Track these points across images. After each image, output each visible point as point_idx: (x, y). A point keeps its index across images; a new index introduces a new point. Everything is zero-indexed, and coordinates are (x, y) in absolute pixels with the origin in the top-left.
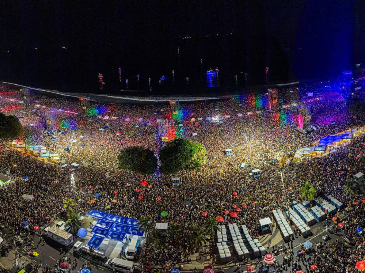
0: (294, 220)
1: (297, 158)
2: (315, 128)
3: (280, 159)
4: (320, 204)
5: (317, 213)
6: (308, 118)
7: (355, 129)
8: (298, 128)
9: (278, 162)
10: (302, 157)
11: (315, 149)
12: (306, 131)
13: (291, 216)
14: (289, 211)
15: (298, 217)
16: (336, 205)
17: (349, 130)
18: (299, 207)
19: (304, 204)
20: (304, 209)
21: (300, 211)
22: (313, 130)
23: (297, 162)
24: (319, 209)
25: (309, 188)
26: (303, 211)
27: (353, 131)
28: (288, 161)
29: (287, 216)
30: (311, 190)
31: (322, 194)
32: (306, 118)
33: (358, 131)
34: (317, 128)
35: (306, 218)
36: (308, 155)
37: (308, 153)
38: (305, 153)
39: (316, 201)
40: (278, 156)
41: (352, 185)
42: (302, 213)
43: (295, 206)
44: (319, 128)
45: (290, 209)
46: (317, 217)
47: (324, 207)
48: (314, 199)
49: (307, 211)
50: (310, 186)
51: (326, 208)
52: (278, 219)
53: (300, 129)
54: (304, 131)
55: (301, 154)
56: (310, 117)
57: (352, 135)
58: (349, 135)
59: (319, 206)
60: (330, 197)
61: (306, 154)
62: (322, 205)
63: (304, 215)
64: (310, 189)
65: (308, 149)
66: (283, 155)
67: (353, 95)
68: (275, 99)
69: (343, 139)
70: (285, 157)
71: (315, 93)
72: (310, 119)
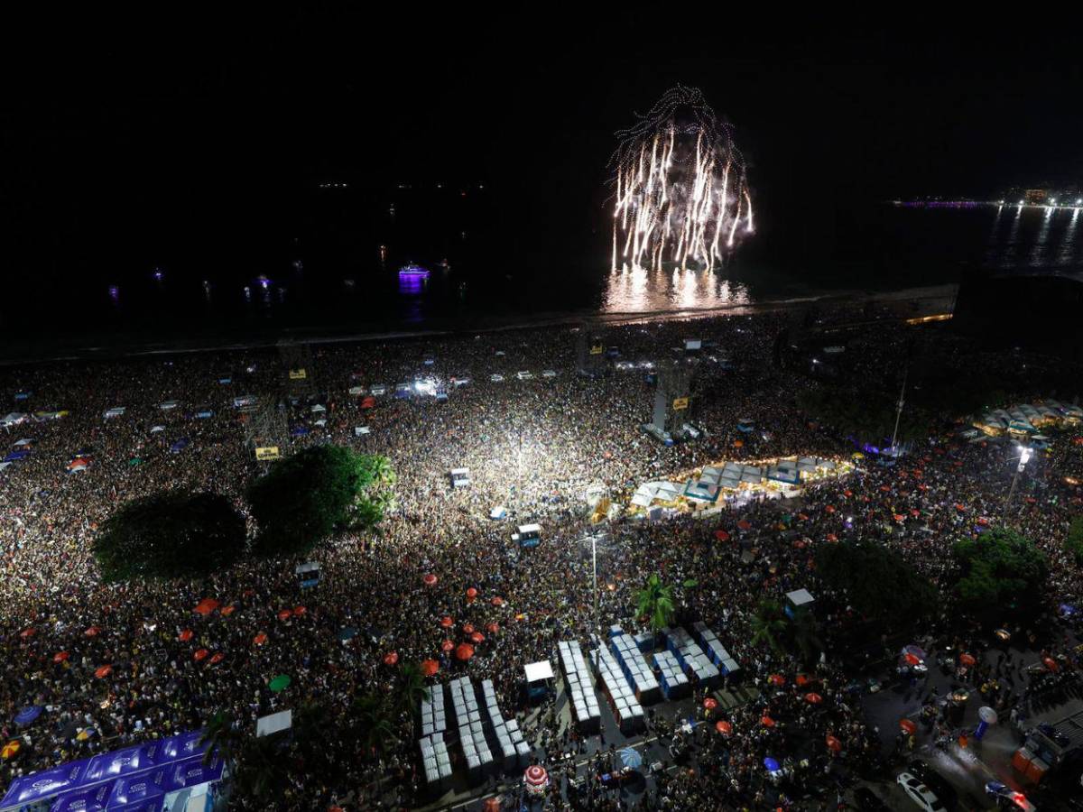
0: (607, 677)
1: (639, 506)
2: (694, 433)
3: (593, 502)
4: (680, 650)
5: (667, 673)
6: (681, 403)
7: (810, 459)
8: (650, 427)
9: (588, 508)
10: (652, 504)
11: (688, 491)
12: (672, 436)
13: (602, 666)
14: (599, 651)
15: (619, 673)
16: (721, 667)
17: (789, 458)
18: (625, 643)
19: (639, 638)
20: (637, 652)
21: (625, 655)
22: (689, 438)
23: (636, 517)
24: (674, 662)
25: (658, 595)
26: (633, 658)
27: (804, 464)
28: (613, 511)
29: (591, 662)
30: (661, 601)
31: (686, 623)
32: (676, 402)
33: (817, 468)
34: (702, 434)
35: (638, 679)
36: (668, 501)
37: (669, 498)
38: (661, 495)
39: (669, 636)
40: (592, 493)
41: (774, 619)
42: (630, 663)
43: (616, 640)
44: (707, 434)
45: (603, 646)
46: (666, 683)
47: (688, 659)
48: (665, 630)
49: (641, 659)
50: (661, 591)
51: (695, 666)
52: (570, 668)
53: (657, 428)
54: (667, 437)
55: (651, 496)
56: (685, 401)
57: (798, 473)
58: (790, 472)
59: (677, 654)
60: (708, 635)
61: (663, 500)
62: (682, 653)
63: (634, 670)
64: (659, 600)
65: (669, 486)
66: (603, 492)
67: (816, 364)
68: (598, 344)
69: (769, 478)
70: (608, 500)
71: (707, 342)
72: (686, 406)
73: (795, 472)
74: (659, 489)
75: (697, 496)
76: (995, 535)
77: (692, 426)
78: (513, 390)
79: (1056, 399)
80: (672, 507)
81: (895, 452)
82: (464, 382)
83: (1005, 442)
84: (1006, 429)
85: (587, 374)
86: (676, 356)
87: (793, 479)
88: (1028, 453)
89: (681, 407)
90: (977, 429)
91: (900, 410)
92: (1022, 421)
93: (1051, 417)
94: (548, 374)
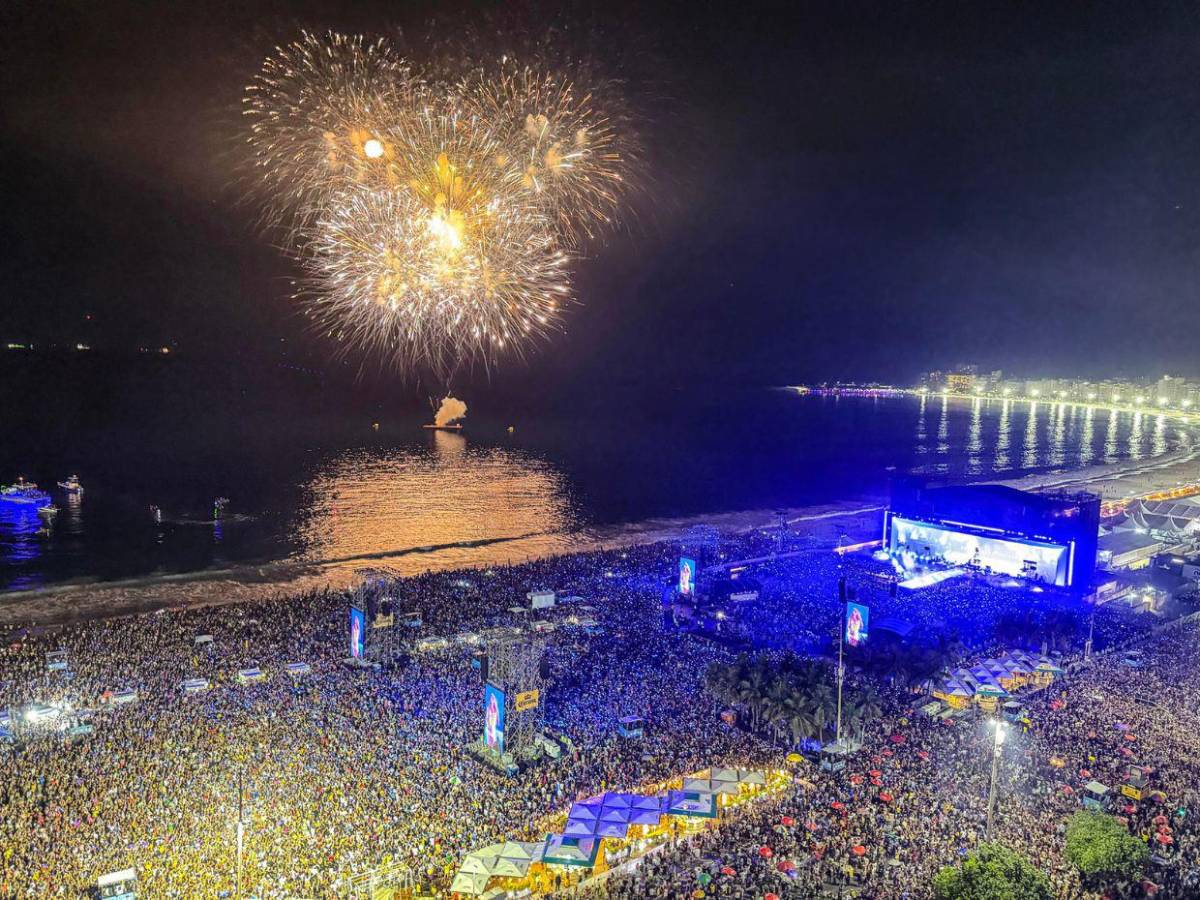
2: (553, 750)
6: (529, 699)
7: (727, 774)
10: (487, 889)
11: (549, 855)
12: (516, 759)
17: (699, 774)
22: (544, 759)
27: (722, 782)
32: (520, 698)
33: (740, 786)
34: (564, 749)
36: (515, 879)
37: (517, 873)
38: (504, 869)
44: (572, 749)
54: (507, 762)
55: (485, 873)
56: (535, 694)
57: (715, 798)
58: (703, 797)
61: (506, 878)
65: (514, 850)
66: (401, 878)
67: (724, 622)
68: (386, 609)
69: (671, 812)
70: (410, 892)
71: (564, 595)
72: (536, 705)
73: (709, 797)
74: (498, 858)
75: (562, 861)
76: (982, 857)
77: (548, 736)
78: (229, 706)
79: (1024, 649)
80: (521, 889)
81: (844, 746)
82: (128, 699)
83: (976, 714)
84: (973, 696)
85: (370, 664)
86: (517, 621)
87: (708, 809)
88: (1003, 728)
89: (528, 706)
90: (939, 700)
91: (841, 682)
92: (989, 683)
93: (1022, 675)
94: (299, 670)
